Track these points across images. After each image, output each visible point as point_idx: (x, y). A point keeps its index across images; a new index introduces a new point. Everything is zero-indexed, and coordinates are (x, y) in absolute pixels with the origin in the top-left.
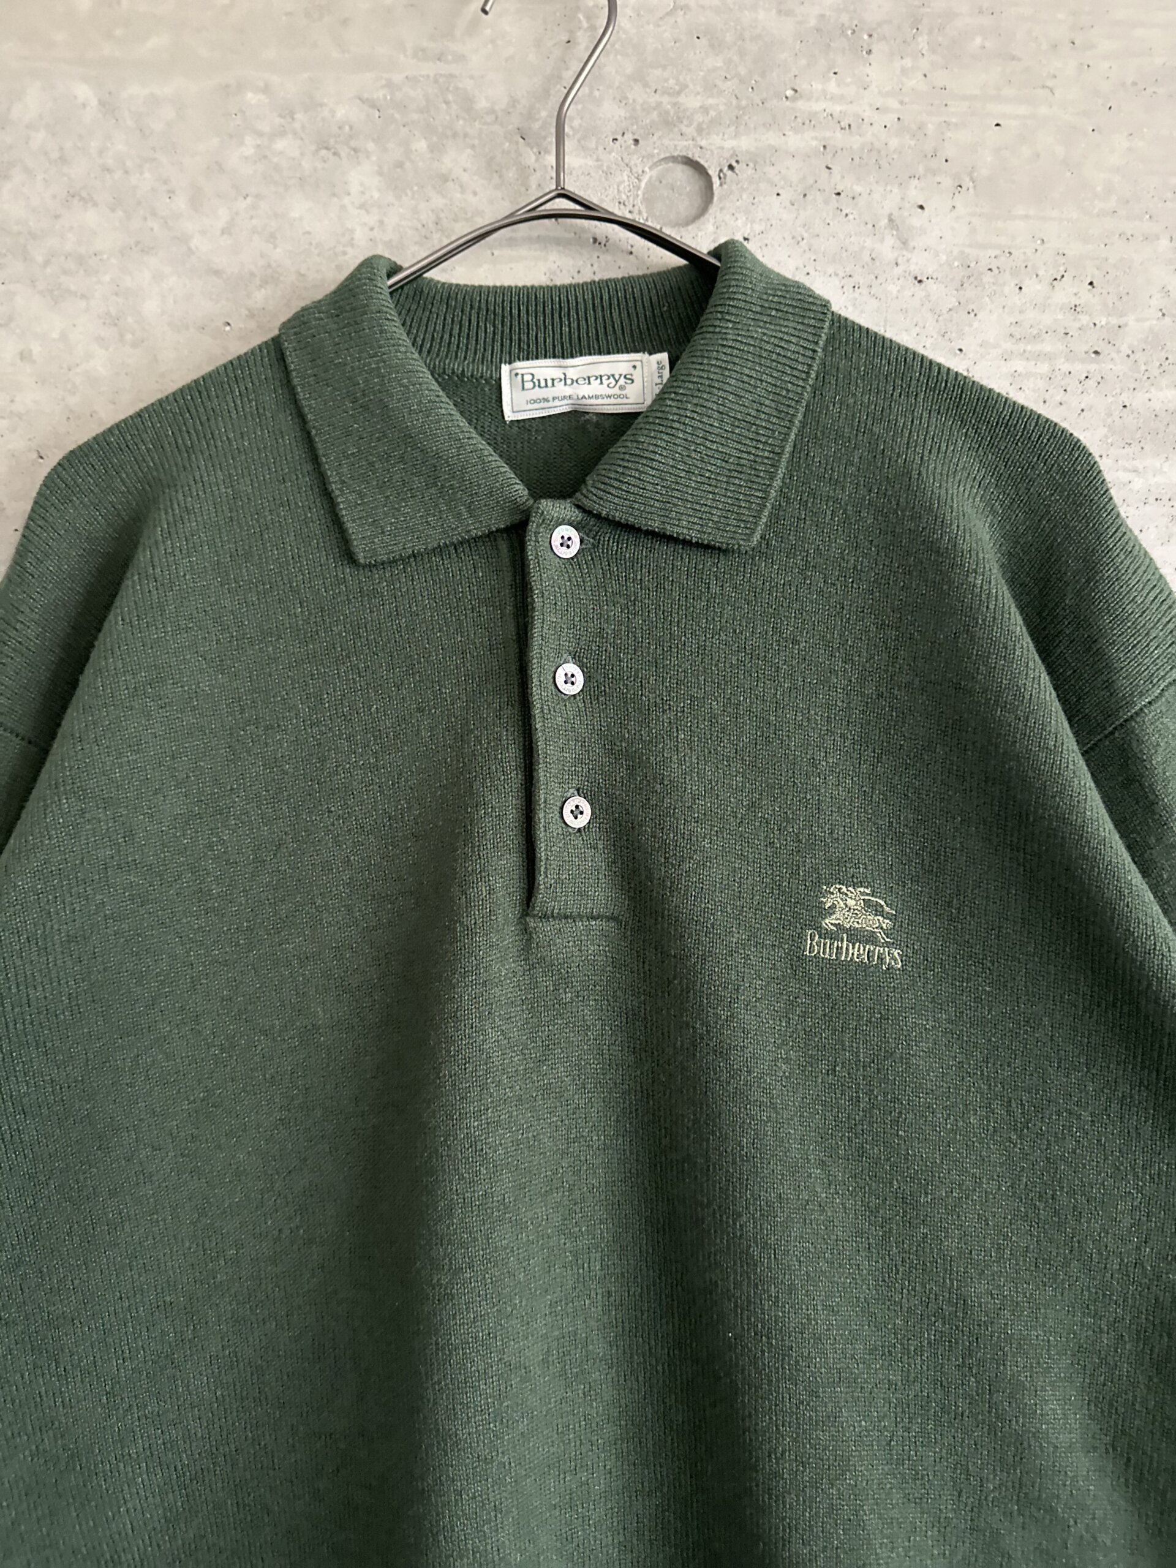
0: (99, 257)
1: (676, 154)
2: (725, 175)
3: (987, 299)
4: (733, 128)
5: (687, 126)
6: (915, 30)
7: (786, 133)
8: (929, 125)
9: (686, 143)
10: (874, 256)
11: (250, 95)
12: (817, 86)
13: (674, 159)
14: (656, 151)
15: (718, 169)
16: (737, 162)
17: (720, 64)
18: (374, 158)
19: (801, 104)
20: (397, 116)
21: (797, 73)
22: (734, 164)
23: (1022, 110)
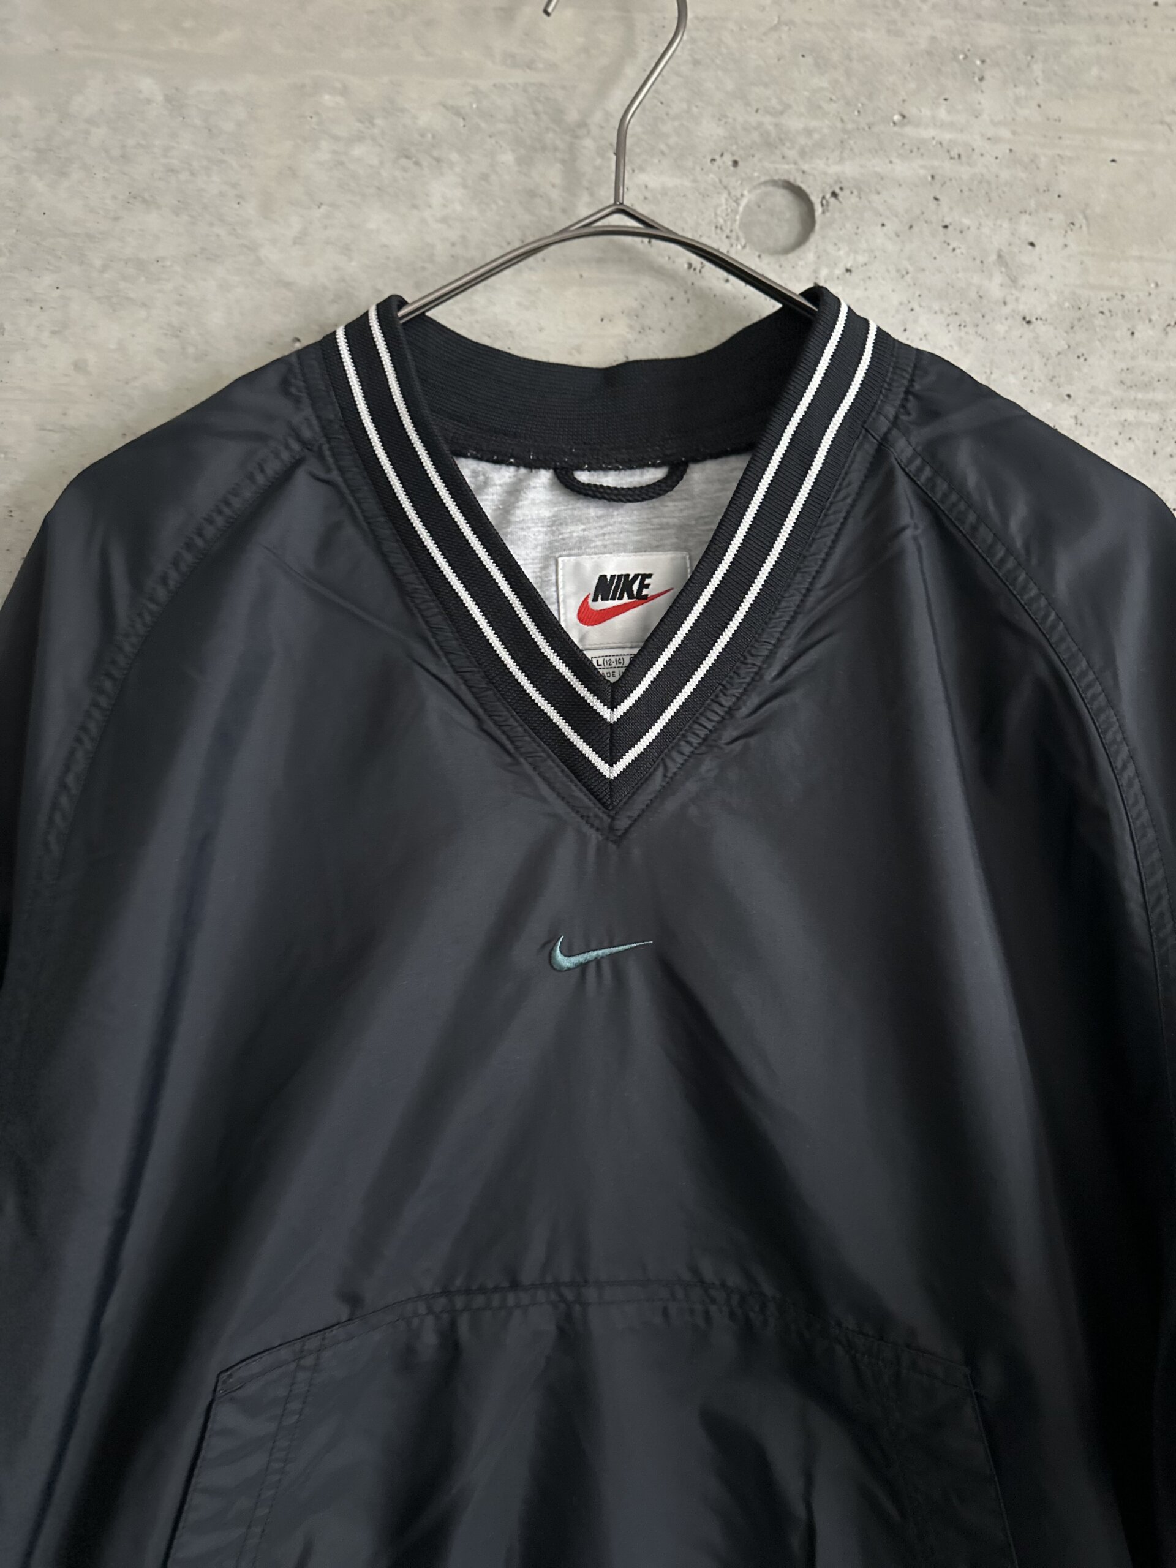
0: (160, 264)
1: (776, 178)
2: (828, 202)
3: (1098, 343)
4: (837, 153)
5: (789, 149)
6: (1029, 58)
7: (894, 160)
8: (1043, 159)
9: (786, 167)
10: (981, 294)
11: (327, 97)
12: (926, 112)
13: (774, 183)
14: (756, 174)
15: (821, 196)
16: (841, 189)
17: (826, 85)
18: (458, 170)
19: (909, 130)
20: (483, 125)
21: (905, 97)
22: (837, 191)
23: (1138, 146)
